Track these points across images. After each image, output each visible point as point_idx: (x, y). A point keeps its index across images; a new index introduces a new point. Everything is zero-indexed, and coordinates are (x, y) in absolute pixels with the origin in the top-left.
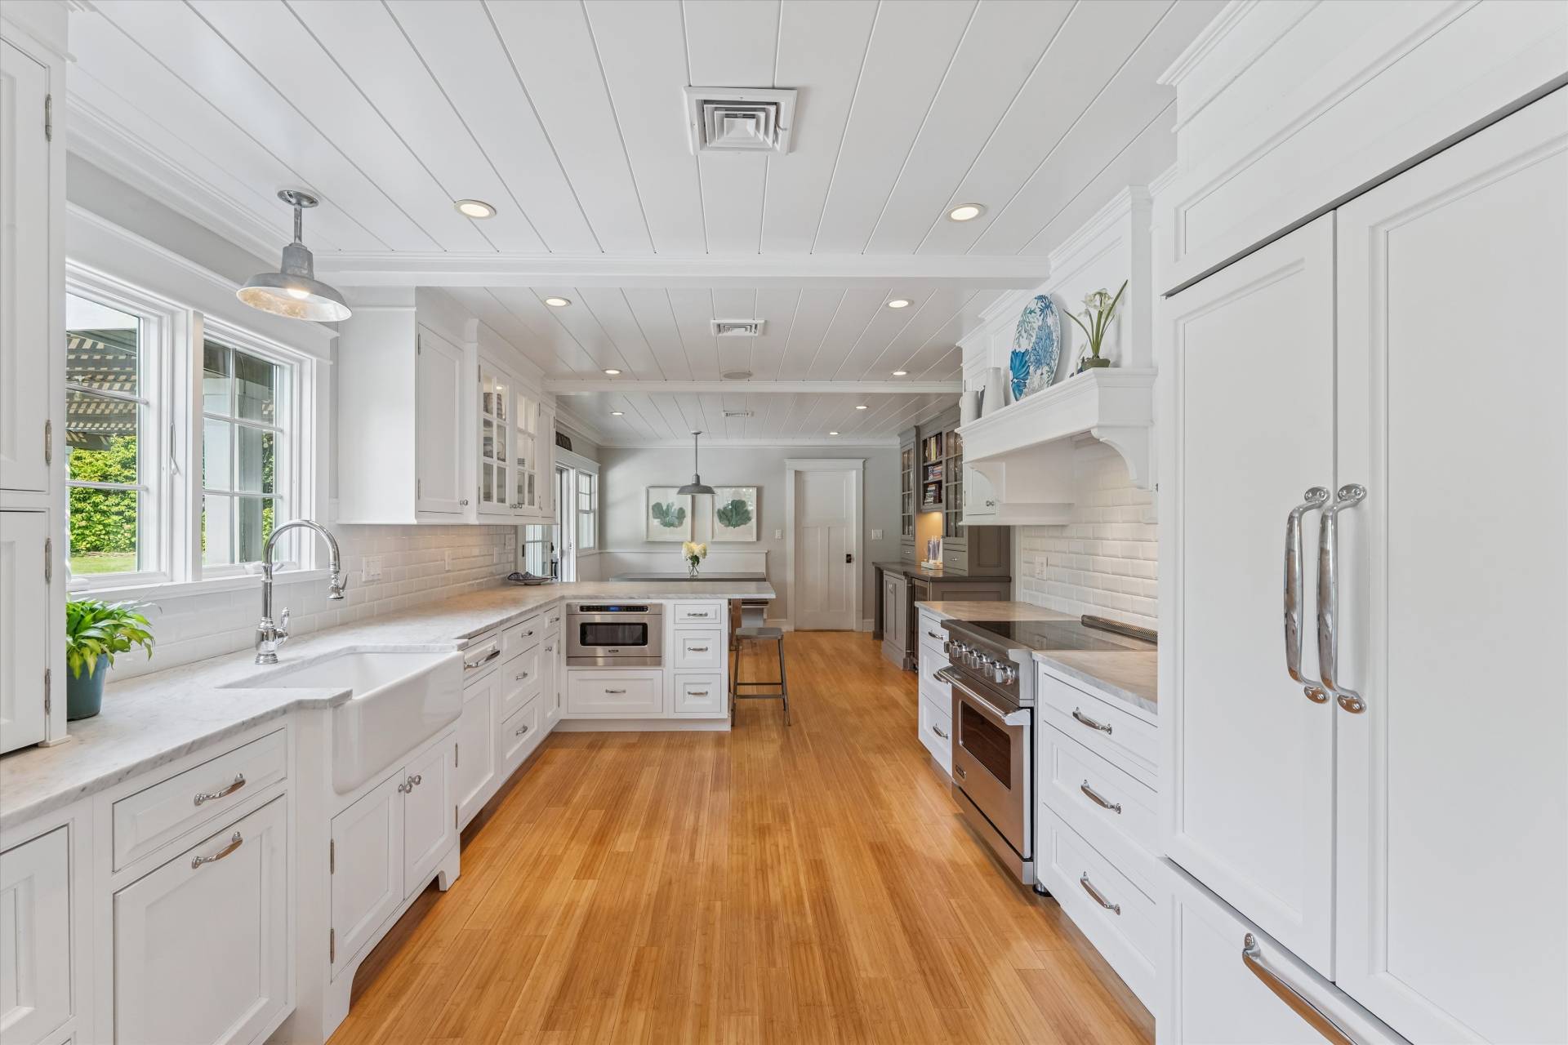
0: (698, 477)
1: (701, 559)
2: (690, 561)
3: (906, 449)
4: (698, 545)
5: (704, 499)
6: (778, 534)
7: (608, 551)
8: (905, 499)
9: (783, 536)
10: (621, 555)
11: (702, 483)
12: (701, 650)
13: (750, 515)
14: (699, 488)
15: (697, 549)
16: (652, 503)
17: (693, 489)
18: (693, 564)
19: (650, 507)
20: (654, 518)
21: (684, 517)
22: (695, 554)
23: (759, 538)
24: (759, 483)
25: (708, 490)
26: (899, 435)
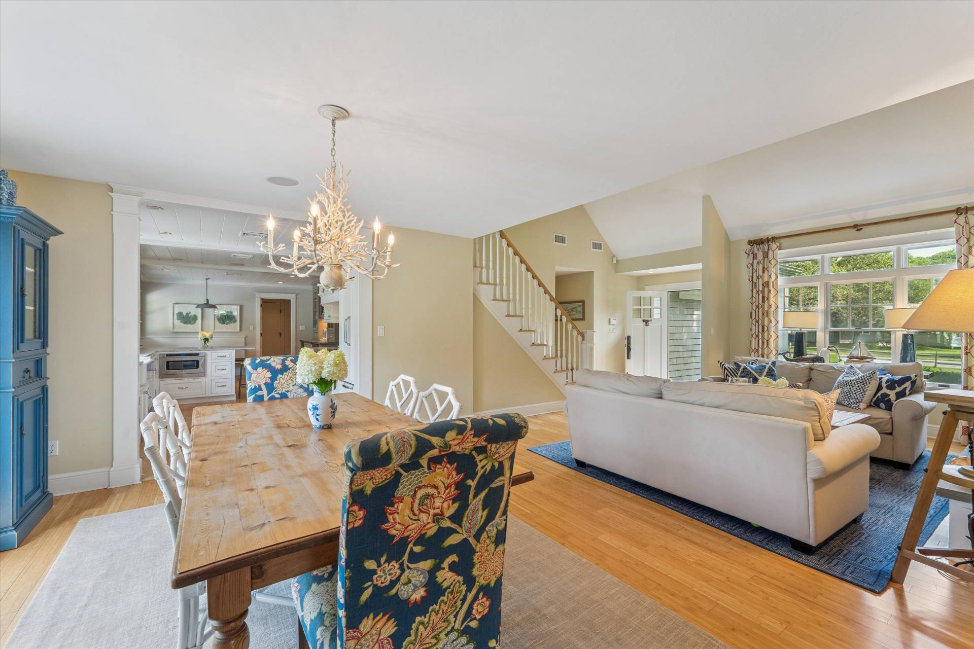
0: (208, 300)
1: (210, 340)
2: (203, 341)
3: (315, 291)
4: (208, 333)
5: (209, 311)
6: (251, 328)
7: (147, 337)
8: (315, 313)
9: (254, 329)
10: (157, 339)
11: (210, 303)
12: (223, 369)
13: (236, 319)
14: (208, 305)
15: (207, 335)
16: (176, 312)
17: (205, 306)
18: (205, 342)
19: (175, 314)
20: (178, 319)
21: (197, 319)
22: (207, 337)
23: (241, 330)
24: (241, 304)
25: (214, 307)
26: (312, 285)
